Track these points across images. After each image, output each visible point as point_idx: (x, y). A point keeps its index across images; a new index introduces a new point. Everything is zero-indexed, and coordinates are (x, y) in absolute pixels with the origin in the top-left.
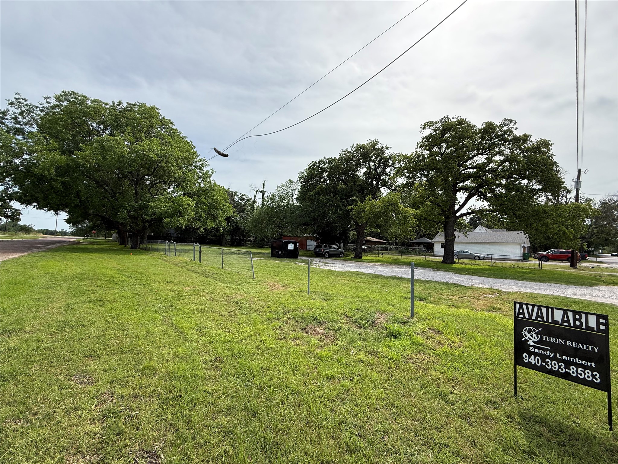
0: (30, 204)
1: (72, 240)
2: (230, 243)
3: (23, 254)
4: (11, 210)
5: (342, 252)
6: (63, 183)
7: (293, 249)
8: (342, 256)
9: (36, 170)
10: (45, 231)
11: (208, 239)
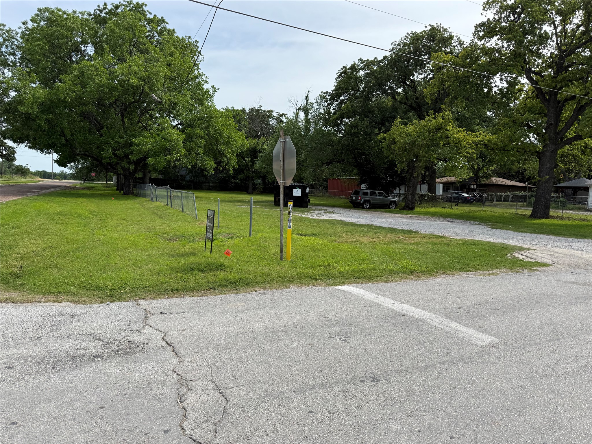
0: (22, 142)
1: (68, 185)
2: (262, 189)
3: (20, 198)
4: (5, 148)
5: (394, 202)
6: (48, 120)
7: (300, 195)
8: (392, 206)
9: (22, 108)
10: (42, 173)
11: (232, 183)
